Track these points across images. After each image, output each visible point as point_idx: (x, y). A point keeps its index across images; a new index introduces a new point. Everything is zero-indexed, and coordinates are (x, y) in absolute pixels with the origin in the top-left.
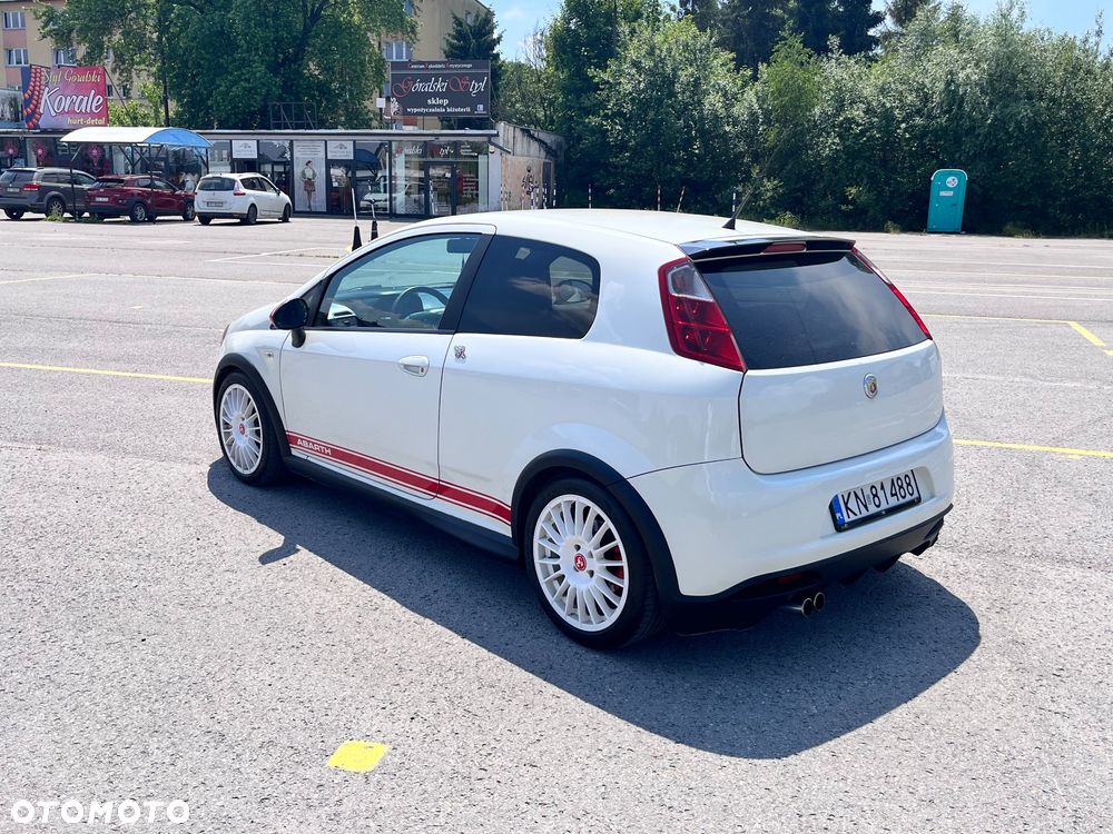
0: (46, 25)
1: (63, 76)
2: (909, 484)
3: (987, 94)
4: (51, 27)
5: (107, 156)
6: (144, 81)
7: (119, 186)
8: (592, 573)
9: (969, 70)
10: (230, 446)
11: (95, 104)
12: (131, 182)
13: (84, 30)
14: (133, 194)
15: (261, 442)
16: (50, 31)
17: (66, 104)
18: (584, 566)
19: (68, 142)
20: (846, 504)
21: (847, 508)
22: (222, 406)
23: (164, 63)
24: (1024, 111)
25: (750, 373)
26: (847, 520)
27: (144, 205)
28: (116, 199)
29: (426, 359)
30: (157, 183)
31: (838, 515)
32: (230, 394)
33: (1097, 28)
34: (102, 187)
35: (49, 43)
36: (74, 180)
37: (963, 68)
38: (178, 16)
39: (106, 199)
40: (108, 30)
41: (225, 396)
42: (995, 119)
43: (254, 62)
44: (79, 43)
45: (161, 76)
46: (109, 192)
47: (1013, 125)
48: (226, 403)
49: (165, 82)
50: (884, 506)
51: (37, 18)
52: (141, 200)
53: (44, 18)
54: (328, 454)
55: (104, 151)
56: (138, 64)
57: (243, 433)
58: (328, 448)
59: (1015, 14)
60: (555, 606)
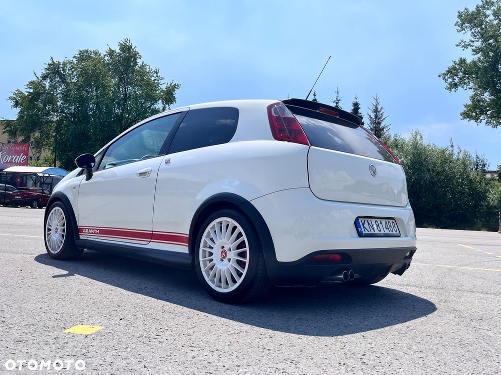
0: (6, 128)
1: (9, 147)
2: (394, 226)
3: (411, 169)
4: (8, 129)
5: (24, 182)
6: (47, 153)
7: (27, 192)
8: (229, 260)
9: (402, 159)
10: (49, 241)
11: (22, 159)
12: (33, 191)
13: (23, 130)
14: (33, 196)
15: (65, 234)
16: (8, 130)
17: (9, 159)
18: (226, 256)
19: (7, 172)
20: (363, 225)
21: (364, 227)
22: (48, 220)
23: (56, 145)
24: (427, 176)
25: (312, 147)
26: (364, 232)
27: (38, 201)
28: (24, 198)
29: (151, 168)
30: (45, 191)
31: (359, 229)
32: (52, 213)
33: (451, 144)
34: (19, 192)
35: (6, 135)
36: (6, 189)
37: (400, 158)
38: (65, 126)
39: (20, 197)
40: (33, 130)
41: (50, 214)
42: (415, 179)
43: (97, 145)
44: (19, 136)
45: (54, 151)
46: (22, 194)
47: (423, 182)
48: (50, 219)
49: (56, 153)
50: (382, 232)
51: (2, 125)
52: (37, 198)
53: (5, 125)
54: (98, 233)
55: (23, 179)
56: (45, 145)
57: (56, 232)
58: (98, 230)
59: (418, 138)
60: (210, 283)
